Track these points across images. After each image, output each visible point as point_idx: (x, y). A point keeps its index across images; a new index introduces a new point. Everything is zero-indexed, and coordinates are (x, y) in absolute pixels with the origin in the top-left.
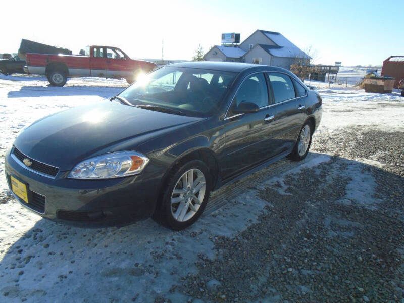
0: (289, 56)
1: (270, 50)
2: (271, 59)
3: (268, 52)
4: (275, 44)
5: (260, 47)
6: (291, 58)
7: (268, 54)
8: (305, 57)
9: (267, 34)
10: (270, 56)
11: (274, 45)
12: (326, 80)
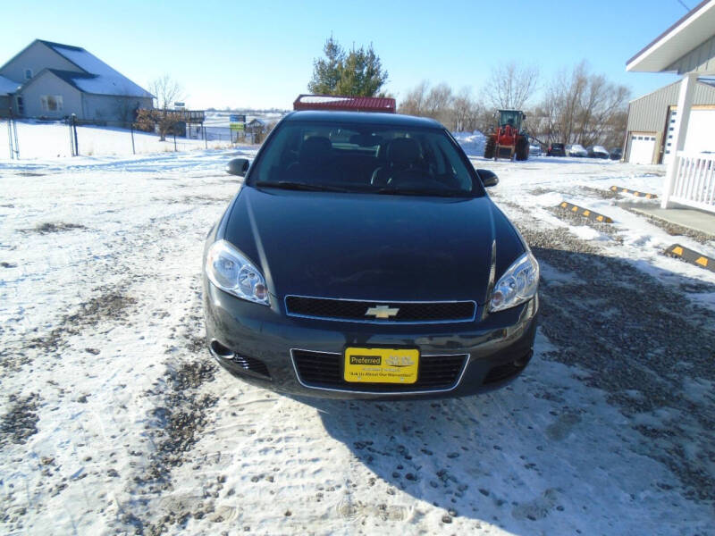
0: (117, 94)
1: (75, 80)
2: (82, 97)
3: (74, 85)
4: (83, 70)
5: (54, 75)
6: (121, 97)
7: (75, 89)
8: (145, 95)
9: (58, 49)
10: (79, 92)
11: (82, 72)
12: (188, 134)
